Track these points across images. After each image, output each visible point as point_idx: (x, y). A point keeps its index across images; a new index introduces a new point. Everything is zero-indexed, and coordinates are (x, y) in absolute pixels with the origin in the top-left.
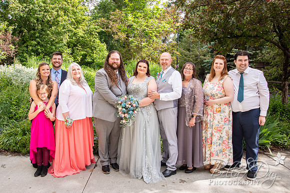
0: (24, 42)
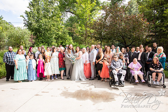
0: (37, 38)
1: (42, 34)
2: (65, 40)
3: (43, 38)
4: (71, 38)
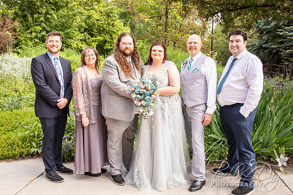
1: (39, 18)
2: (111, 36)
3: (44, 29)
4: (127, 30)
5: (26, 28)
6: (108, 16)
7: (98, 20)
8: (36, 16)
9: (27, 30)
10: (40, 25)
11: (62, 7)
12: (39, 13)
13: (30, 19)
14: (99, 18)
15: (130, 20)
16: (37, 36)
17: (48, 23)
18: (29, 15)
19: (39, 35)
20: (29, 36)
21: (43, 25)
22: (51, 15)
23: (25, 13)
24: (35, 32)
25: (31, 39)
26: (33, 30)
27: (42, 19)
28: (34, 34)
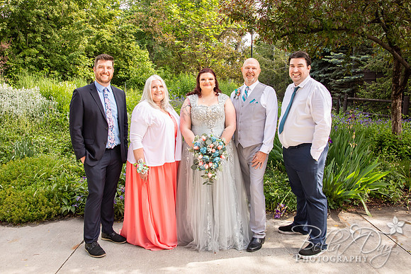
0: (19, 50)
5: (17, 51)
6: (123, 36)
7: (110, 42)
8: (31, 35)
9: (19, 53)
10: (36, 47)
11: (65, 24)
12: (34, 32)
13: (22, 38)
14: (112, 39)
15: (146, 42)
16: (32, 62)
17: (47, 45)
18: (21, 34)
19: (35, 60)
20: (21, 61)
21: (40, 46)
22: (51, 34)
23: (16, 31)
24: (29, 56)
25: (24, 66)
26: (26, 53)
27: (39, 39)
28: (28, 59)
